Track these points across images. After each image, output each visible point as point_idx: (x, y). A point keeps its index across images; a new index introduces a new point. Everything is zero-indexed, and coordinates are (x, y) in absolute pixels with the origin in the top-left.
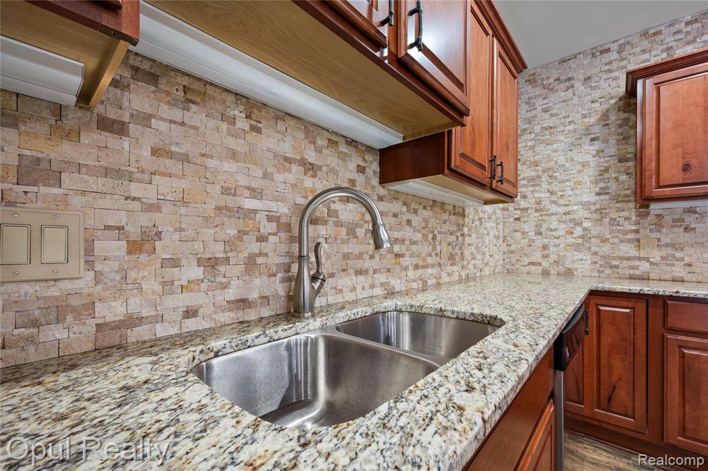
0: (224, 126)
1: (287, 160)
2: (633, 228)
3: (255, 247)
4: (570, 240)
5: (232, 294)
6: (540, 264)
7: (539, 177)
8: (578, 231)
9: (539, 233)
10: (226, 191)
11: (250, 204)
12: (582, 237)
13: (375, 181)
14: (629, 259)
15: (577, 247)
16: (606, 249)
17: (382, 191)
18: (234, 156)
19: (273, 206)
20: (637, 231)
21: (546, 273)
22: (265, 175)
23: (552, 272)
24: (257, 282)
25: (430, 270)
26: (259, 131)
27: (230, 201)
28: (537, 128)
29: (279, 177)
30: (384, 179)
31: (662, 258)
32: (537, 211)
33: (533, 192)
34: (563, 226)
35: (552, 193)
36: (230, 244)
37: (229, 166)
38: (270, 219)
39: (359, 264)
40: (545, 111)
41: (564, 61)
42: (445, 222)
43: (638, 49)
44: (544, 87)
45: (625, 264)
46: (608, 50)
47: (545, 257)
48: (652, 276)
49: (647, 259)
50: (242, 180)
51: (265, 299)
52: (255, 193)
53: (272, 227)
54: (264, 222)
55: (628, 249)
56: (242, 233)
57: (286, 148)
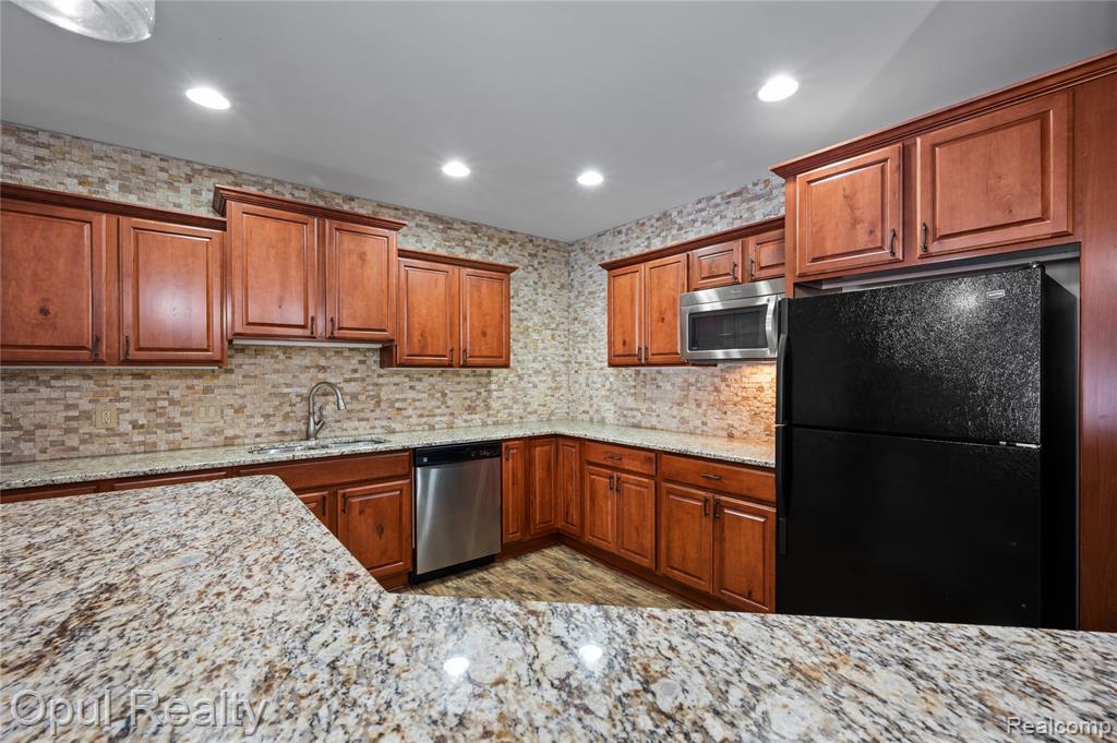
0: (273, 361)
1: (307, 367)
2: (634, 384)
3: (288, 409)
4: (603, 393)
5: (277, 428)
6: (587, 412)
7: (587, 335)
8: (608, 385)
9: (588, 385)
10: (274, 386)
11: (285, 390)
12: (609, 390)
13: (376, 367)
14: (632, 410)
15: (607, 398)
16: (620, 401)
17: (383, 371)
18: (277, 371)
19: (299, 390)
20: (635, 387)
21: (591, 420)
22: (294, 376)
23: (595, 420)
24: (290, 424)
25: (438, 418)
26: (290, 358)
27: (275, 390)
28: (586, 292)
29: (303, 376)
30: (382, 366)
31: (647, 410)
32: (587, 365)
33: (585, 348)
34: (600, 380)
35: (594, 350)
36: (276, 408)
37: (275, 376)
38: (297, 396)
39: (362, 415)
40: (591, 277)
41: (599, 236)
42: (459, 383)
43: (635, 235)
44: (590, 256)
45: (630, 413)
46: (620, 232)
47: (591, 406)
48: (643, 425)
49: (639, 410)
50: (281, 381)
51: (294, 432)
52: (288, 385)
53: (298, 399)
54: (294, 397)
55: (630, 402)
56: (281, 404)
57: (307, 362)
